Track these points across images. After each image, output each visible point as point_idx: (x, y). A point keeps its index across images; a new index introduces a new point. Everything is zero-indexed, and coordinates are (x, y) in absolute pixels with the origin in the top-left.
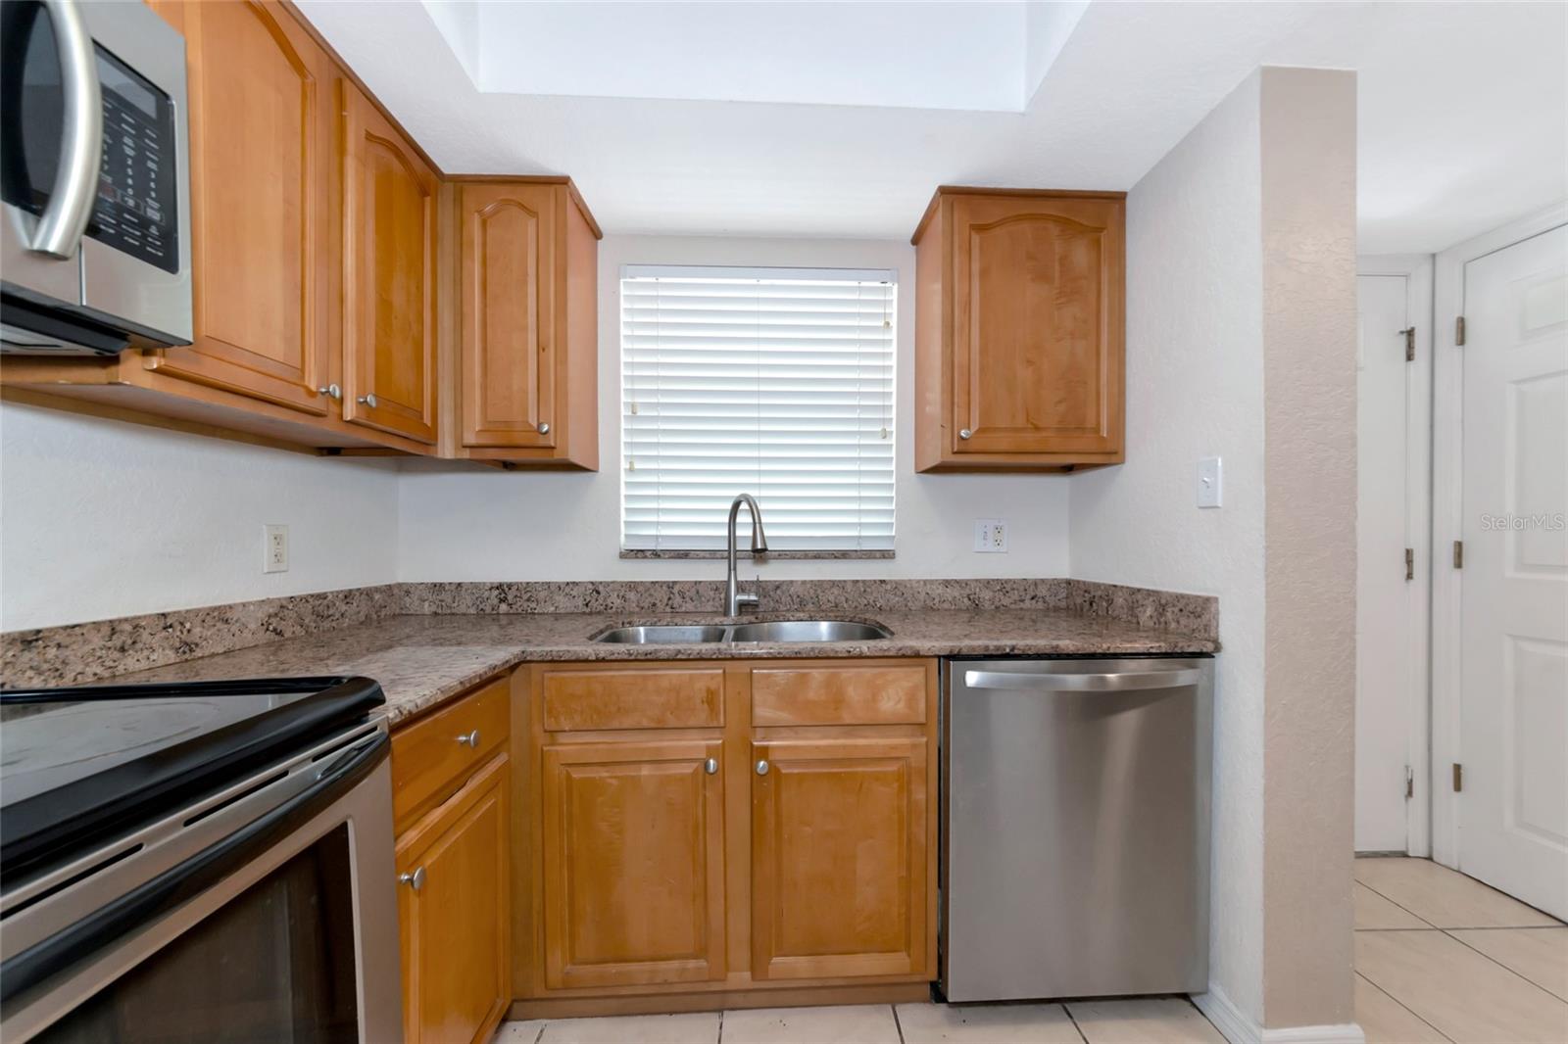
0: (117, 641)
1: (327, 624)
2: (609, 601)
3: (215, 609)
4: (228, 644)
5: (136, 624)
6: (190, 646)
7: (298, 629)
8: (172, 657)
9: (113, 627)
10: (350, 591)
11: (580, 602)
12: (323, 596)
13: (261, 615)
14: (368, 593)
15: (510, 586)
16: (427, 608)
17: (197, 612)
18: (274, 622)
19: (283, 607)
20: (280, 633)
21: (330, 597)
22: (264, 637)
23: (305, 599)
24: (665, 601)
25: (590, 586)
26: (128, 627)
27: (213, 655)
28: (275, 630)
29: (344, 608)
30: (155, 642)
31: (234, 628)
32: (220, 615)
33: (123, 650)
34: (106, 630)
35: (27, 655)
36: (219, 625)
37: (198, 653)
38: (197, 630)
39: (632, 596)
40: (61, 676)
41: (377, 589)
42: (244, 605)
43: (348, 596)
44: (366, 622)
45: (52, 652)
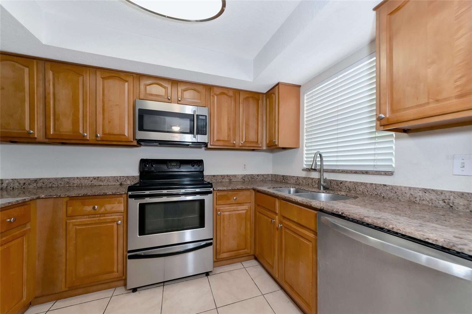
0: (222, 178)
1: (253, 180)
2: (300, 182)
3: (234, 175)
4: (236, 180)
5: (224, 176)
6: (231, 180)
7: (248, 180)
8: (228, 181)
9: (222, 176)
10: (259, 175)
11: (295, 181)
12: (253, 175)
13: (241, 177)
14: (263, 175)
15: (284, 176)
16: (274, 179)
17: (232, 175)
18: (243, 178)
19: (245, 176)
20: (244, 180)
21: (254, 175)
22: (241, 180)
23: (249, 175)
24: (311, 183)
25: (297, 178)
26: (223, 176)
27: (234, 182)
28: (243, 179)
29: (257, 177)
30: (226, 178)
31: (237, 178)
32: (235, 176)
33: (223, 179)
34: (221, 176)
35: (214, 178)
36: (235, 177)
37: (232, 181)
38: (232, 178)
39: (304, 181)
40: (217, 181)
41: (265, 175)
42: (239, 175)
43: (258, 175)
44: (262, 181)
45: (216, 178)
